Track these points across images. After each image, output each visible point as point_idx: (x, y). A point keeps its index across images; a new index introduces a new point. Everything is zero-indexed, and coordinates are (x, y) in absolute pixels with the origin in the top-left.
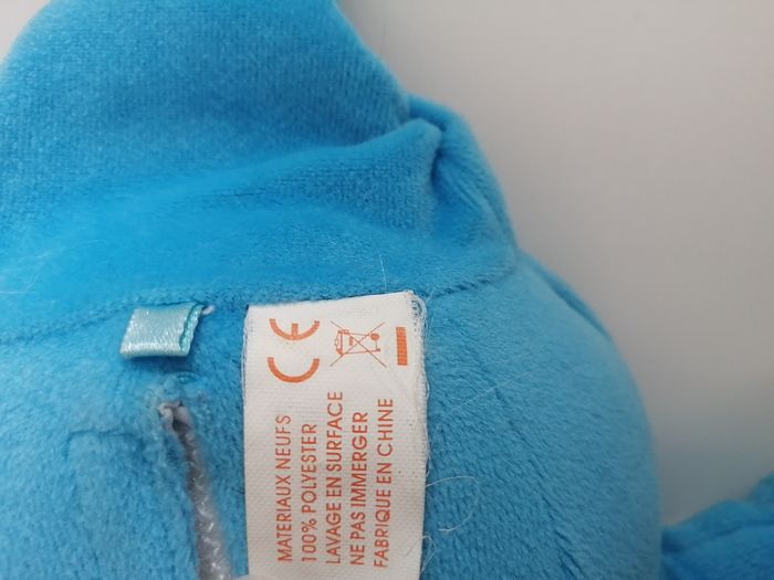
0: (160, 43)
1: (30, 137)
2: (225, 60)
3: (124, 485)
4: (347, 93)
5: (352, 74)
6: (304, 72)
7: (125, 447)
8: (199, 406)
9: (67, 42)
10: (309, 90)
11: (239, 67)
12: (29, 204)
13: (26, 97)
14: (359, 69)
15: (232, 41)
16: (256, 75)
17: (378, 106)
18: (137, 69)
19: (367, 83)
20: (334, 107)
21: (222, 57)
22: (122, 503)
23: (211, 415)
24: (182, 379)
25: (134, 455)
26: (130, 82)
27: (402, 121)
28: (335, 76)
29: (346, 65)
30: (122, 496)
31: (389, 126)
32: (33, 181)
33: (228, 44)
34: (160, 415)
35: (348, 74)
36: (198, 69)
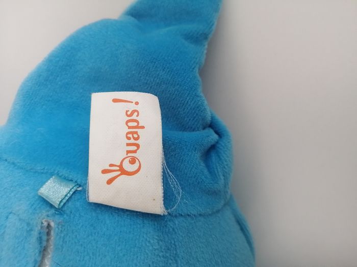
0: (119, 60)
1: (58, 76)
2: (141, 77)
3: (20, 240)
4: (184, 109)
5: (189, 103)
6: (170, 94)
7: (26, 227)
8: (58, 225)
9: (86, 46)
10: (170, 102)
11: (146, 81)
12: (46, 102)
13: (62, 61)
14: (193, 102)
15: (146, 70)
16: (151, 87)
17: (195, 119)
18: (106, 67)
19: (194, 109)
20: (177, 112)
21: (140, 75)
22: (16, 246)
23: (61, 231)
24: (57, 212)
25: (27, 232)
26: (102, 71)
27: (204, 128)
28: (182, 100)
29: (188, 98)
30: (18, 243)
31: (197, 129)
32: (51, 94)
33: (144, 71)
34: (42, 223)
35: (188, 102)
36: (129, 76)
